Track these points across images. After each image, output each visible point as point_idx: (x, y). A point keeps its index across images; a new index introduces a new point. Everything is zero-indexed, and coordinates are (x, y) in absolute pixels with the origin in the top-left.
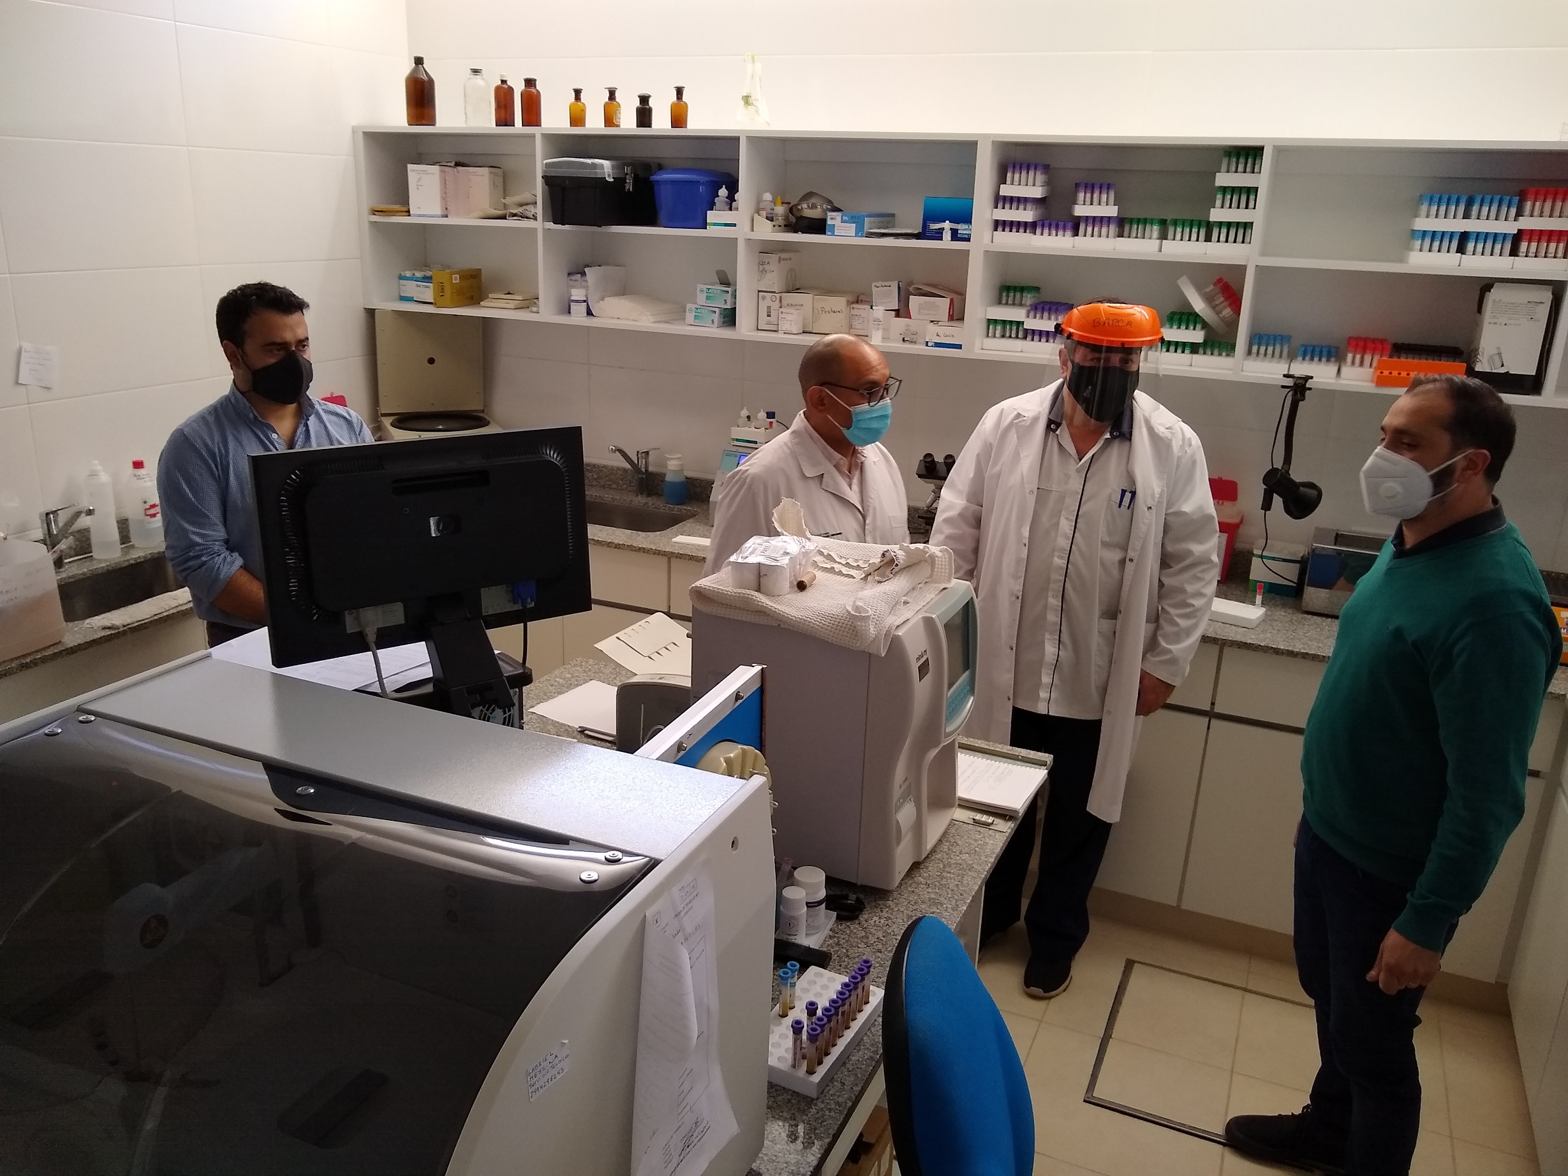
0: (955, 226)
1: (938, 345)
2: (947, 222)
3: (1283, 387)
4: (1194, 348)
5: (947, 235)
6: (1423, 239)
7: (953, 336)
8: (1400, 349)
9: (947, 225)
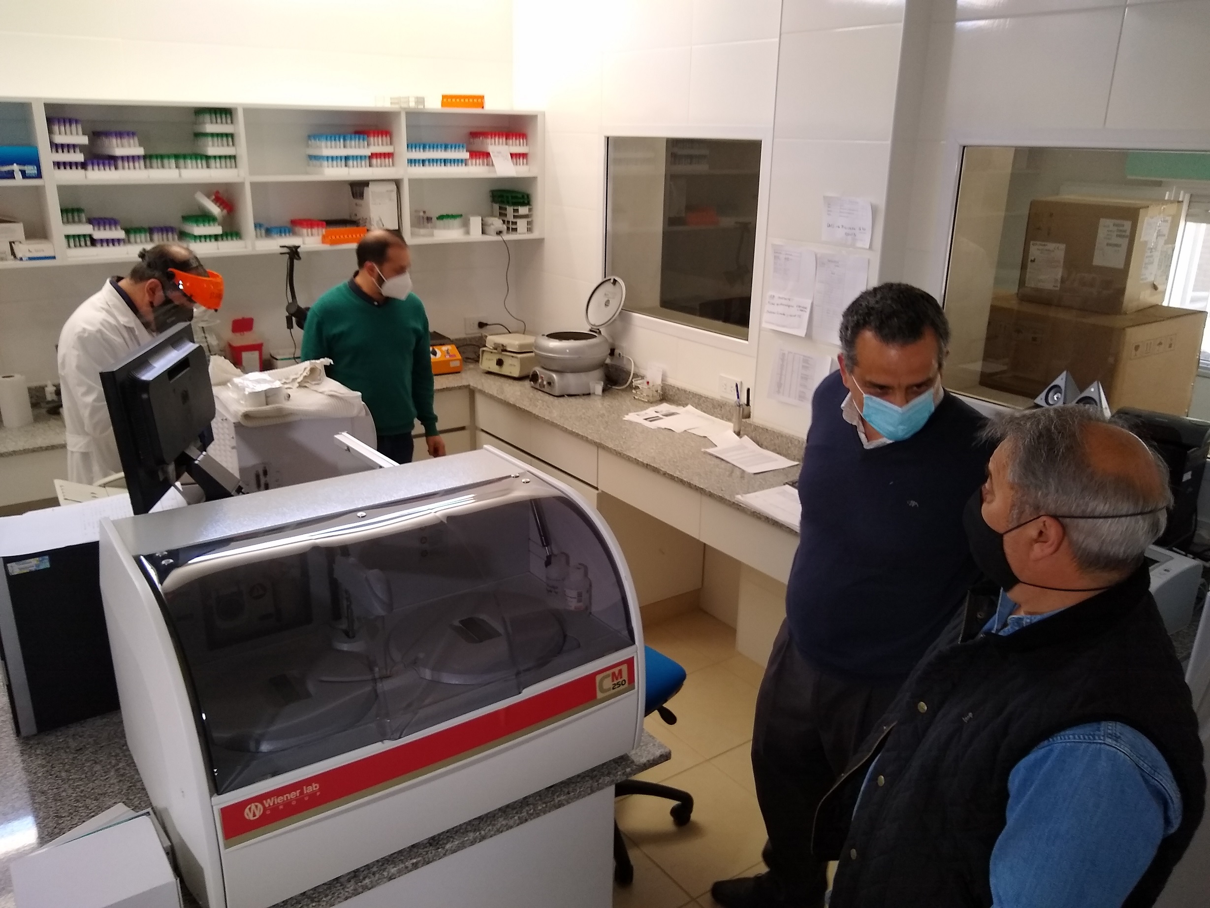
0: (22, 168)
1: (30, 259)
2: (15, 165)
3: (281, 254)
4: (216, 237)
5: (18, 175)
6: (328, 160)
7: (43, 251)
8: (330, 223)
9: (15, 167)
